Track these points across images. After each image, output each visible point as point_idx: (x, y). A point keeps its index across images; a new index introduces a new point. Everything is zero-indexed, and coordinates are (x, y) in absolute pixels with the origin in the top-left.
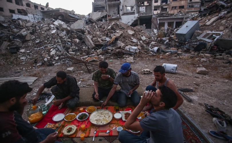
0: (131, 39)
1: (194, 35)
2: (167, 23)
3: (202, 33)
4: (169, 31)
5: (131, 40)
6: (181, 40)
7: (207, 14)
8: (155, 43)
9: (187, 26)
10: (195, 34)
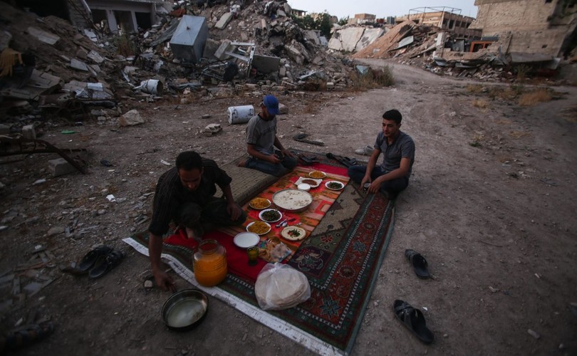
0: (63, 60)
1: (206, 47)
2: (112, 13)
3: (219, 45)
4: (132, 36)
5: (67, 64)
6: (186, 61)
7: (206, 5)
8: (136, 70)
9: (188, 28)
10: (208, 47)
